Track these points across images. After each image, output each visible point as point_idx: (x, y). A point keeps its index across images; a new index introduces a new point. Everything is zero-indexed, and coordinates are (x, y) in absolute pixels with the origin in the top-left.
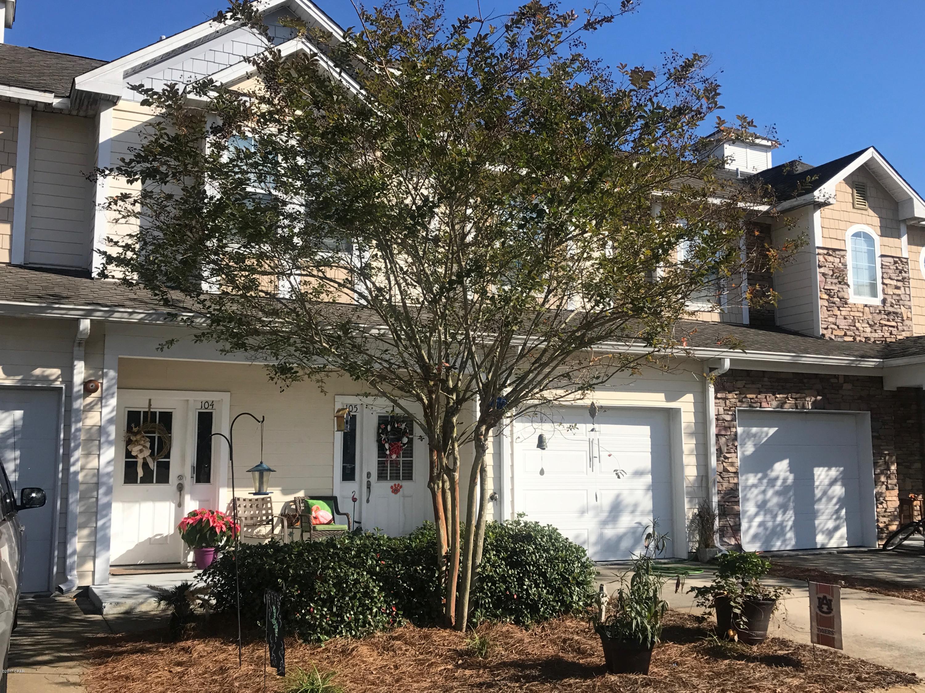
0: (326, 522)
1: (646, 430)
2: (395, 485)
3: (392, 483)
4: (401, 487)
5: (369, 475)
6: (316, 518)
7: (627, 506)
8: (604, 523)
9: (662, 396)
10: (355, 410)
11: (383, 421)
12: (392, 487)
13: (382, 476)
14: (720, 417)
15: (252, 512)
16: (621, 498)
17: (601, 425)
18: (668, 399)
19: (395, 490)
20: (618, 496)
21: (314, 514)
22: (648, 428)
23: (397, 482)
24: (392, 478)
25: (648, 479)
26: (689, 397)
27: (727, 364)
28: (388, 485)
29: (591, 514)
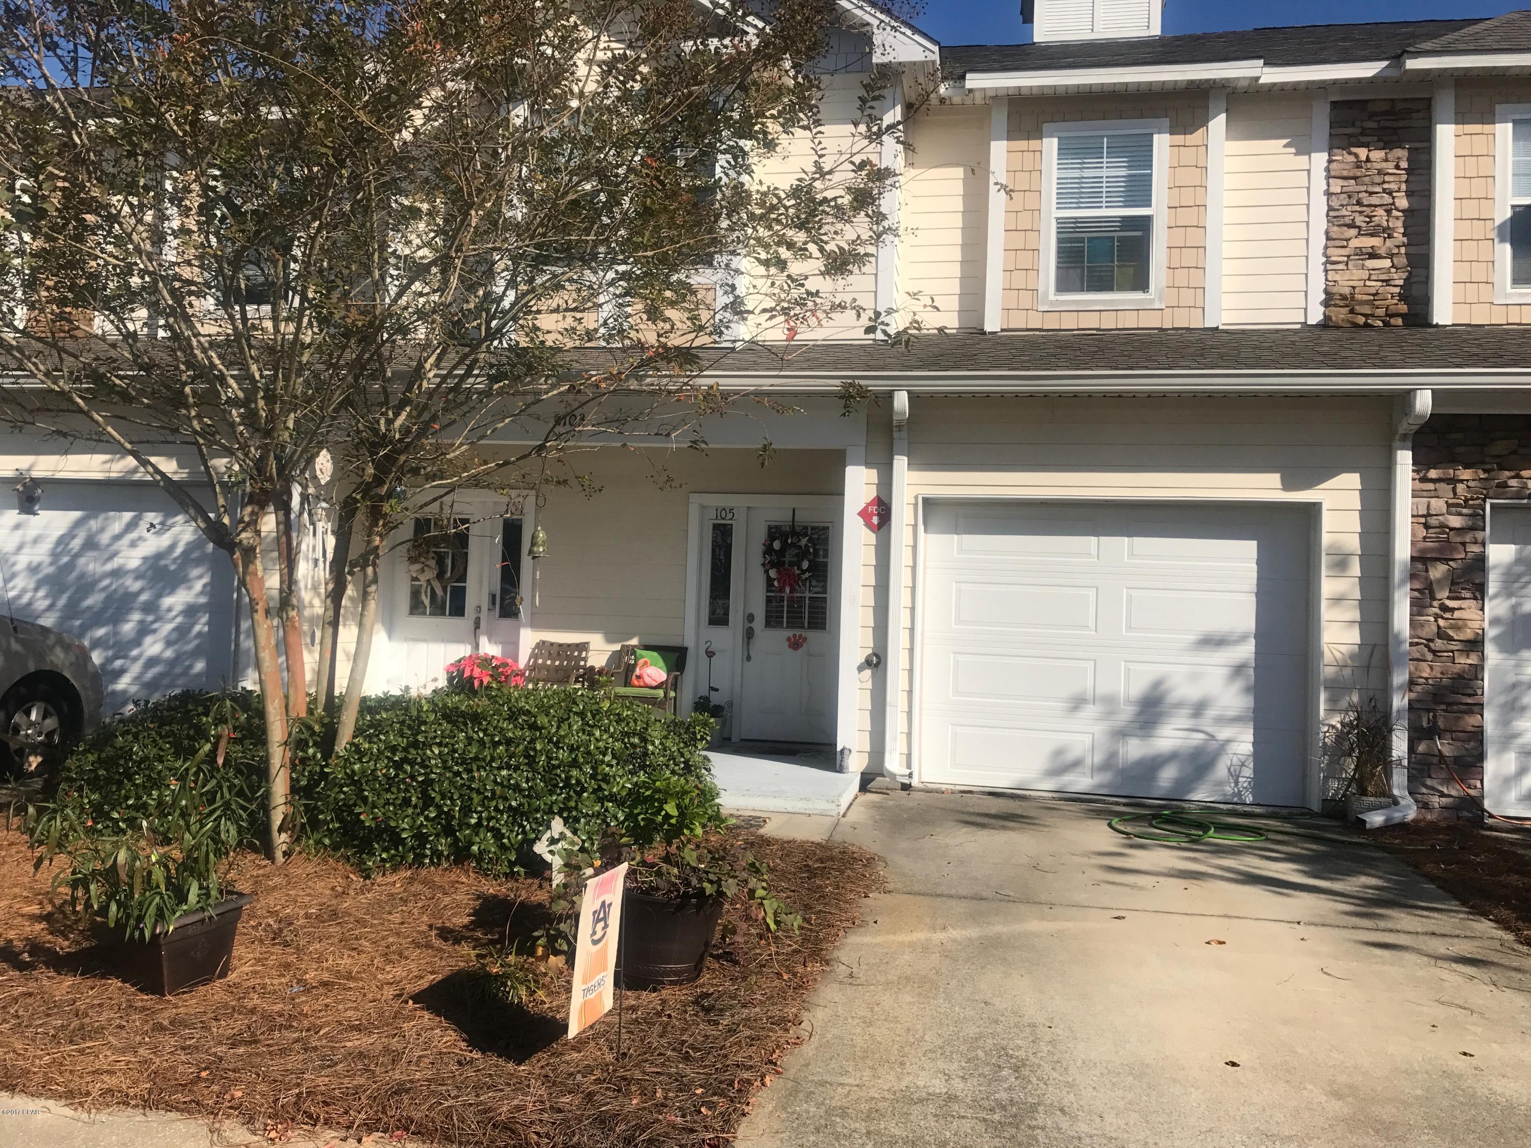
0: (654, 684)
1: (1247, 550)
2: (794, 636)
3: (790, 633)
4: (805, 639)
5: (751, 618)
6: (639, 677)
7: (1179, 705)
8: (1121, 734)
9: (1274, 479)
10: (730, 516)
11: (774, 532)
12: (789, 639)
13: (772, 620)
14: (1433, 521)
15: (557, 663)
16: (1163, 687)
17: (1135, 538)
18: (1287, 486)
19: (795, 644)
20: (1157, 684)
21: (638, 671)
22: (1253, 544)
23: (798, 632)
24: (790, 625)
25: (1247, 651)
26: (1351, 481)
27: (1424, 402)
28: (781, 635)
29: (1090, 711)
